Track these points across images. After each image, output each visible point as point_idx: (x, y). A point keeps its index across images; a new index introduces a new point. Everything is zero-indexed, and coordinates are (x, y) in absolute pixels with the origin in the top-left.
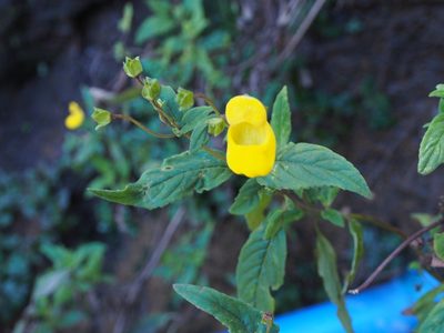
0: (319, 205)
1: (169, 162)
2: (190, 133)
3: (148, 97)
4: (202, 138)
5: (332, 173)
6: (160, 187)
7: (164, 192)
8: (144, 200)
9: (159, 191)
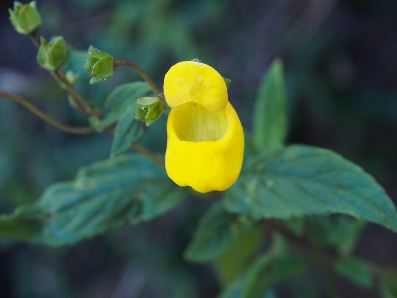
0: (333, 252)
1: (90, 174)
2: (114, 125)
3: (48, 65)
4: (133, 131)
5: (341, 192)
6: (71, 212)
7: (77, 221)
8: (46, 232)
9: (68, 220)
